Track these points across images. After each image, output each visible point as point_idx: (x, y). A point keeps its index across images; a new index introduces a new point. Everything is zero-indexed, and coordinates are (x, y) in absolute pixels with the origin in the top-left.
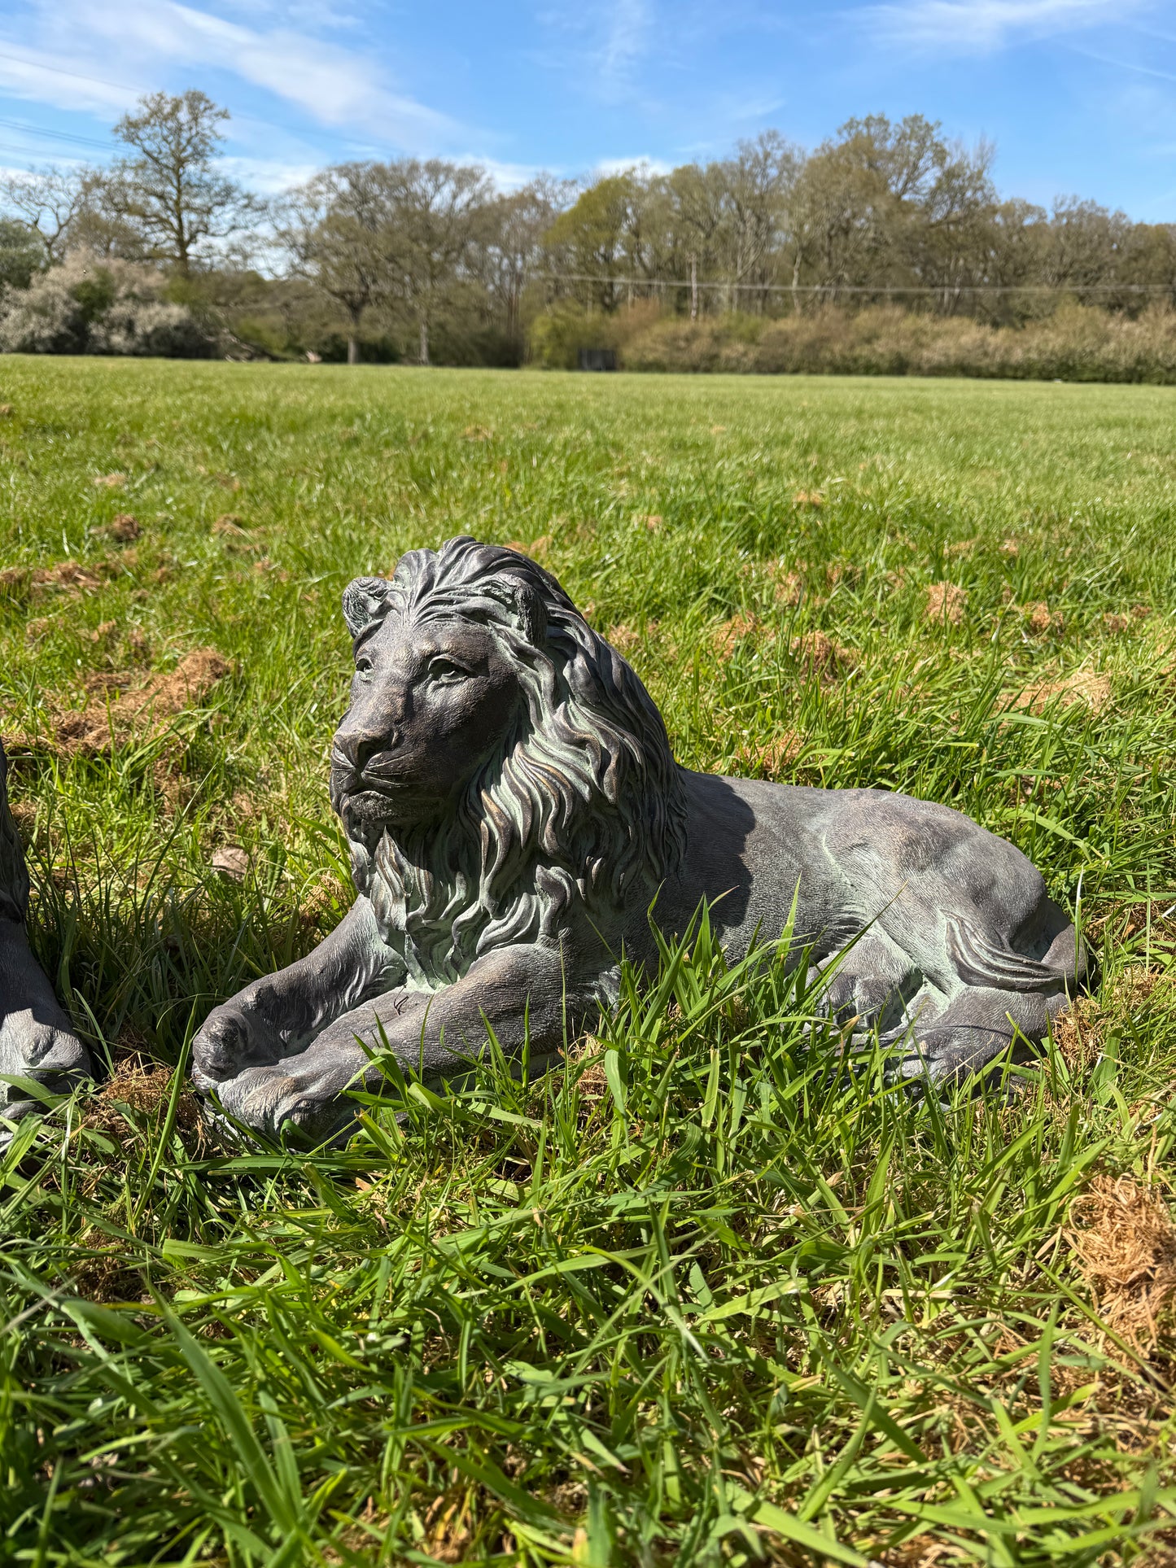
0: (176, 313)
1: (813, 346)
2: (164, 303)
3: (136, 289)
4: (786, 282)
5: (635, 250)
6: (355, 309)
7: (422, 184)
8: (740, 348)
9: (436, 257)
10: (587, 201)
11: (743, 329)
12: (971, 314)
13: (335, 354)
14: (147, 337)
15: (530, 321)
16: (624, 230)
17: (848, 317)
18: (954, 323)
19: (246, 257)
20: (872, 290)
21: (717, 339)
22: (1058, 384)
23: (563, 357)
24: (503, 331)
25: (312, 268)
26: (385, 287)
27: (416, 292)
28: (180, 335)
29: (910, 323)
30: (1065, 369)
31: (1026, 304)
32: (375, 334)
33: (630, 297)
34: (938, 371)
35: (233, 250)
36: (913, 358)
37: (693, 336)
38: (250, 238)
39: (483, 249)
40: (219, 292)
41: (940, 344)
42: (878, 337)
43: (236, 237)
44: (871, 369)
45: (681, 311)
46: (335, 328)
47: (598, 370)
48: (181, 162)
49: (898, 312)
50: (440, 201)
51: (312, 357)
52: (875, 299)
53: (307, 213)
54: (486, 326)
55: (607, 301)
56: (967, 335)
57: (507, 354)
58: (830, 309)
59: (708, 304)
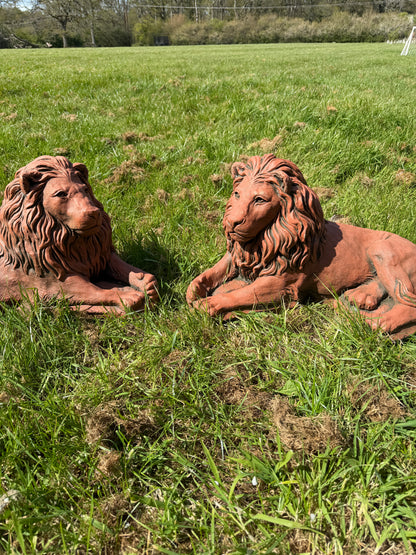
1: (242, 32)
4: (232, 6)
6: (64, 23)
8: (216, 34)
11: (217, 26)
12: (300, 16)
13: (58, 44)
15: (133, 26)
18: (296, 19)
19: (15, 3)
20: (264, 8)
21: (207, 29)
22: (334, 43)
23: (148, 40)
24: (123, 30)
25: (43, 7)
26: (74, 14)
27: (87, 14)
29: (279, 21)
30: (336, 38)
31: (321, 11)
32: (73, 34)
33: (172, 14)
34: (290, 40)
36: (281, 36)
37: (198, 29)
40: (6, 18)
41: (291, 29)
42: (268, 27)
44: (266, 41)
45: (192, 19)
46: (56, 32)
47: (162, 45)
49: (274, 17)
51: (49, 45)
52: (266, 11)
54: (116, 28)
55: (163, 16)
56: (300, 25)
57: (126, 41)
58: (249, 16)
59: (202, 16)
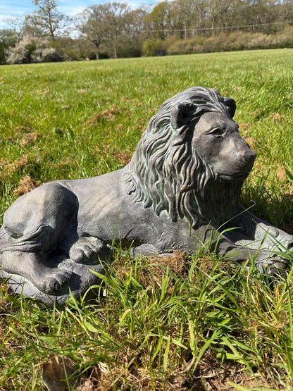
0: (52, 50)
1: (217, 44)
2: (49, 48)
3: (41, 45)
4: (210, 27)
5: (169, 22)
6: (97, 45)
7: (112, 9)
8: (199, 46)
9: (117, 29)
10: (156, 10)
11: (199, 41)
12: (260, 31)
13: (93, 57)
14: (45, 57)
15: (142, 44)
16: (165, 17)
17: (227, 35)
18: (257, 34)
19: (68, 33)
20: (233, 27)
21: (192, 44)
22: (285, 49)
23: (151, 53)
24: (135, 47)
25: (85, 35)
26: (104, 38)
27: (112, 39)
28: (54, 56)
29: (244, 35)
30: (288, 45)
31: (276, 27)
32: (103, 51)
33: (168, 35)
34: (253, 48)
35: (65, 32)
36: (246, 46)
37: (186, 44)
38: (69, 28)
39: (129, 26)
40: (62, 44)
41: (253, 40)
42: (236, 40)
43: (65, 28)
44: (234, 49)
45: (182, 38)
46: (93, 51)
47: (161, 56)
48: (49, 9)
49: (241, 32)
50: (117, 14)
51: (87, 59)
52: (234, 29)
53: (83, 20)
54: (131, 47)
55: (162, 37)
56: (260, 38)
57: (137, 54)
58: (222, 33)
59: (189, 35)
